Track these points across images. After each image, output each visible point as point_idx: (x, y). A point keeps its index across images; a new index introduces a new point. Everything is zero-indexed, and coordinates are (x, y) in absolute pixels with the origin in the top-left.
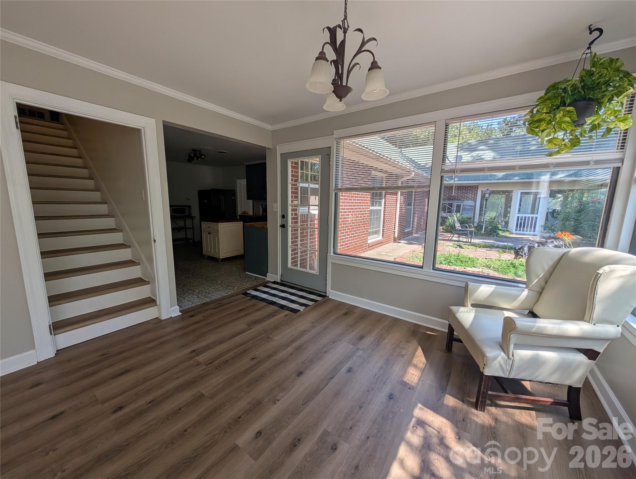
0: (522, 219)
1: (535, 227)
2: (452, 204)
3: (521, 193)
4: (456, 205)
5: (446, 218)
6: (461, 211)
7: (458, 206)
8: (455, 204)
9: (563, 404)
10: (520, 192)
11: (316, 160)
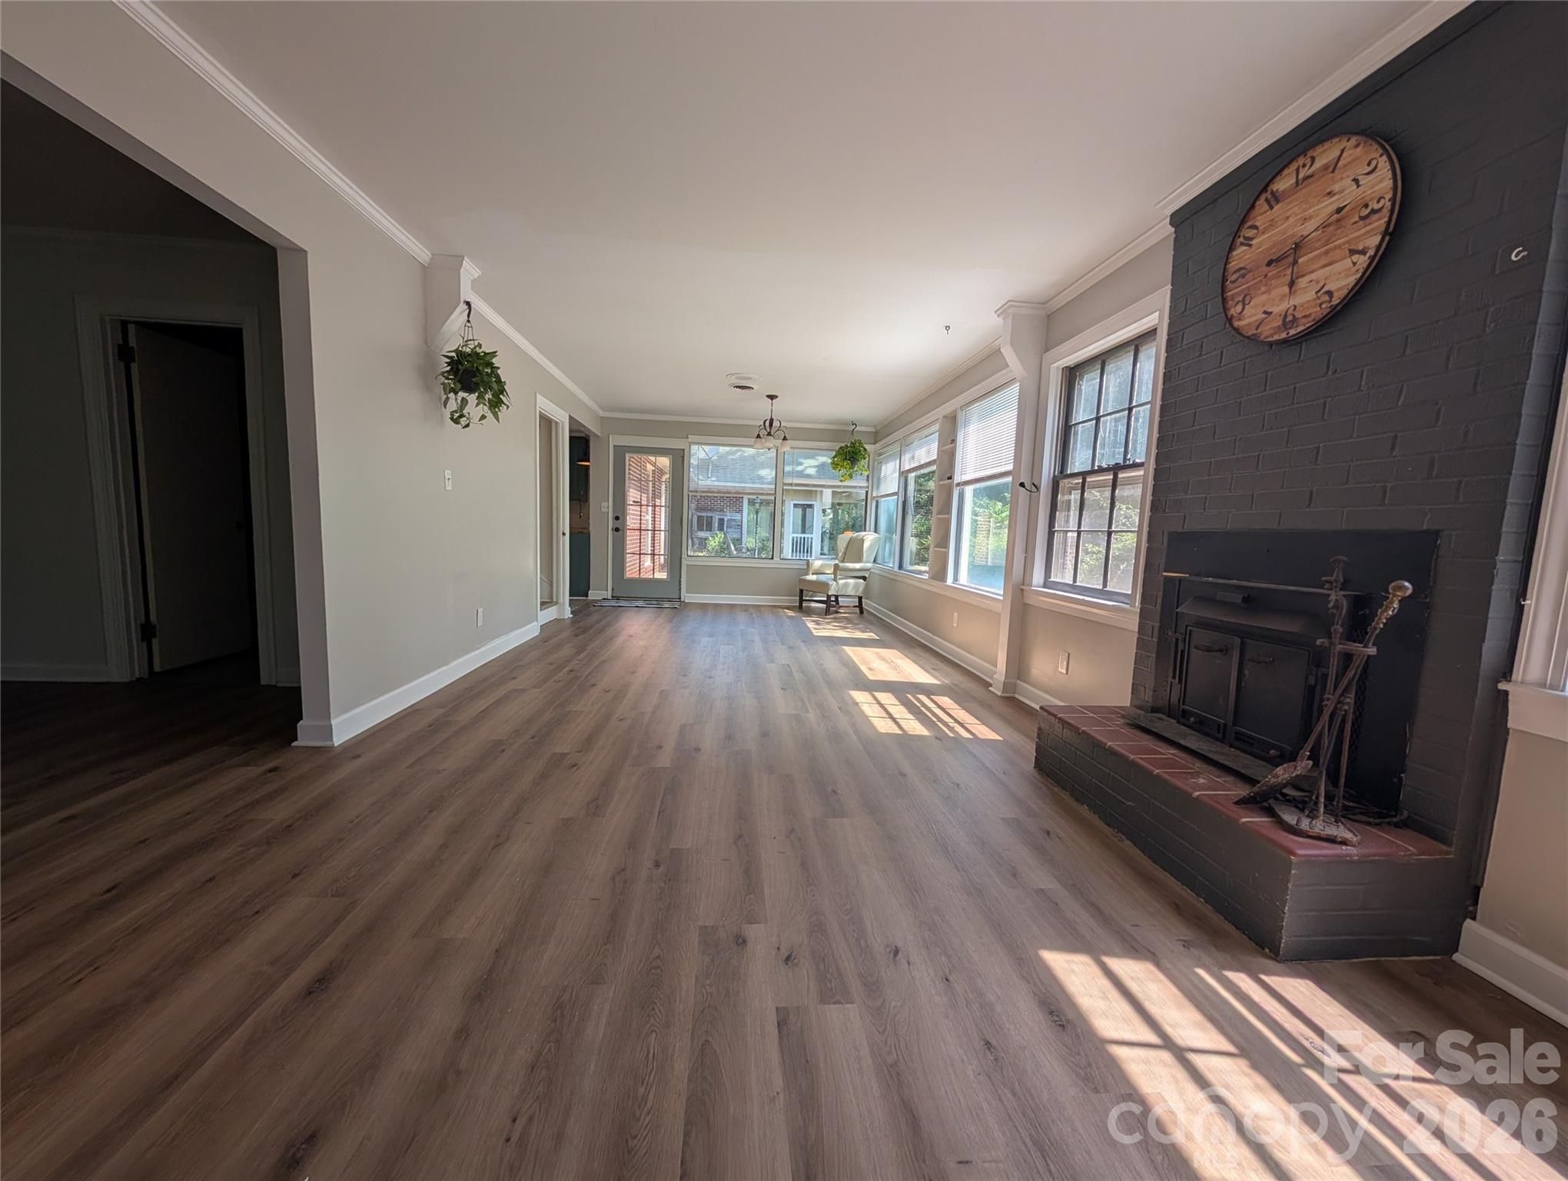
0: (801, 540)
1: (811, 553)
2: (712, 517)
3: (794, 505)
4: (717, 520)
5: (706, 539)
6: (725, 528)
7: (721, 521)
8: (716, 517)
9: (857, 606)
10: (792, 503)
11: (664, 462)
